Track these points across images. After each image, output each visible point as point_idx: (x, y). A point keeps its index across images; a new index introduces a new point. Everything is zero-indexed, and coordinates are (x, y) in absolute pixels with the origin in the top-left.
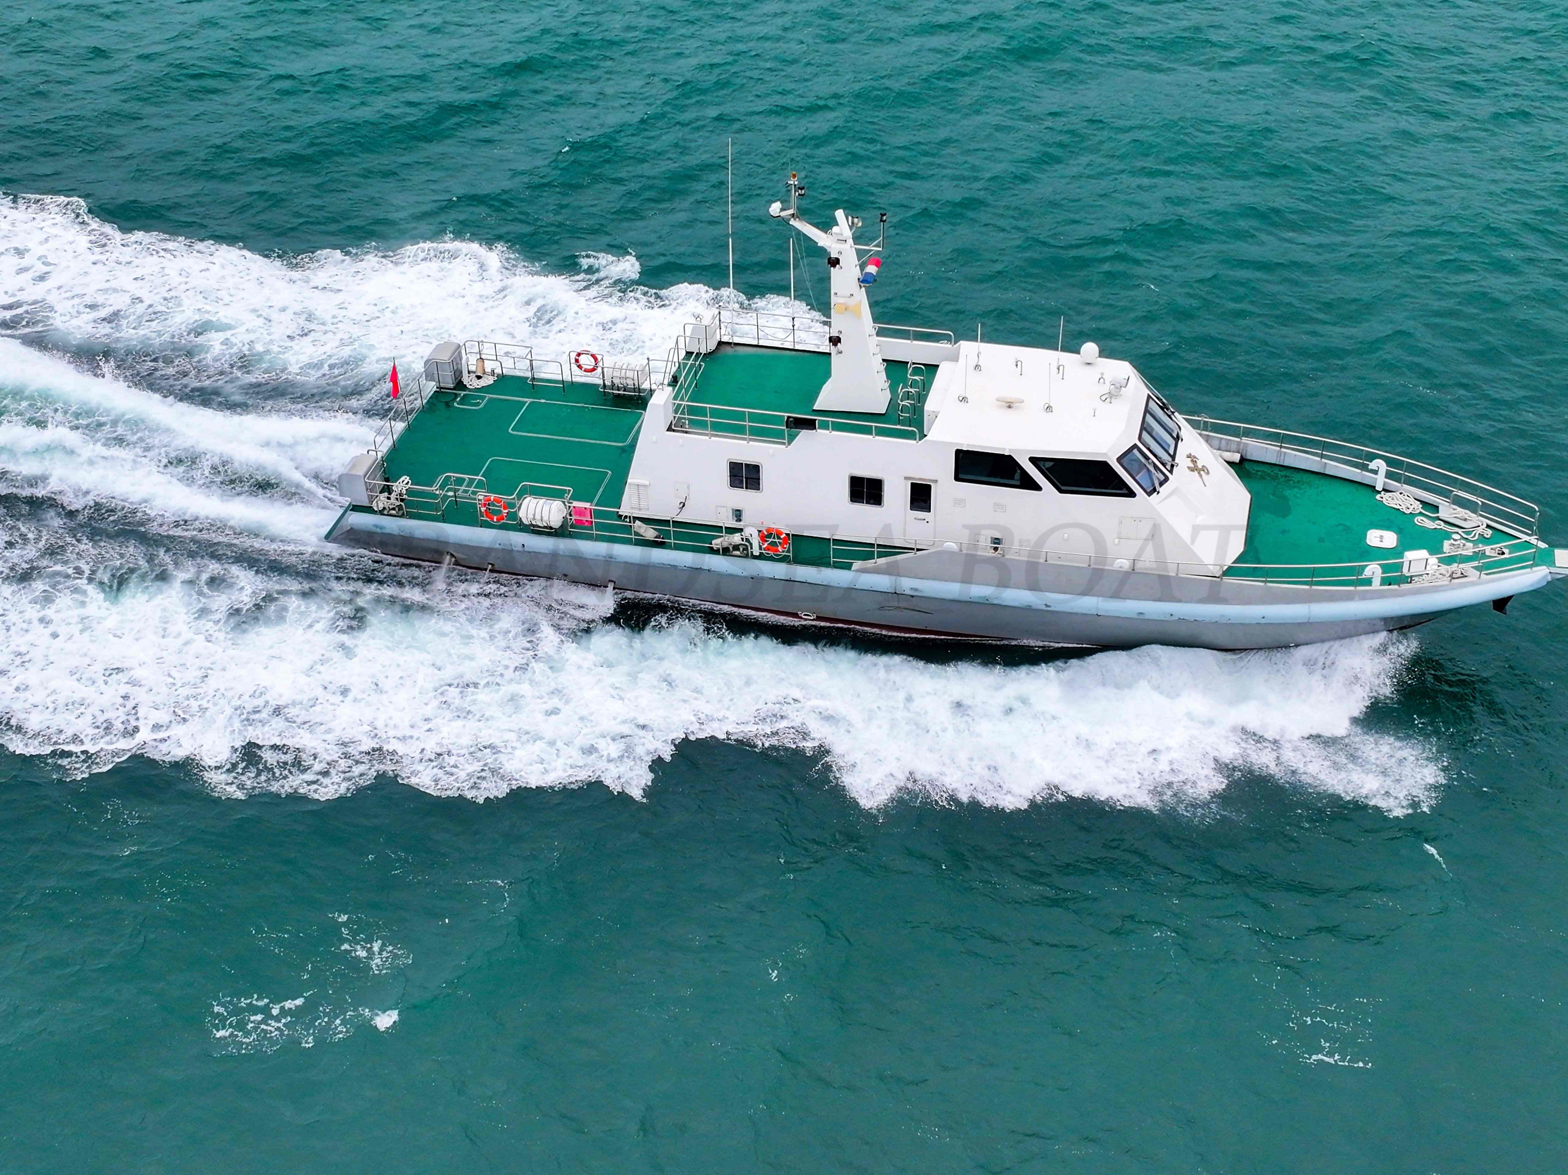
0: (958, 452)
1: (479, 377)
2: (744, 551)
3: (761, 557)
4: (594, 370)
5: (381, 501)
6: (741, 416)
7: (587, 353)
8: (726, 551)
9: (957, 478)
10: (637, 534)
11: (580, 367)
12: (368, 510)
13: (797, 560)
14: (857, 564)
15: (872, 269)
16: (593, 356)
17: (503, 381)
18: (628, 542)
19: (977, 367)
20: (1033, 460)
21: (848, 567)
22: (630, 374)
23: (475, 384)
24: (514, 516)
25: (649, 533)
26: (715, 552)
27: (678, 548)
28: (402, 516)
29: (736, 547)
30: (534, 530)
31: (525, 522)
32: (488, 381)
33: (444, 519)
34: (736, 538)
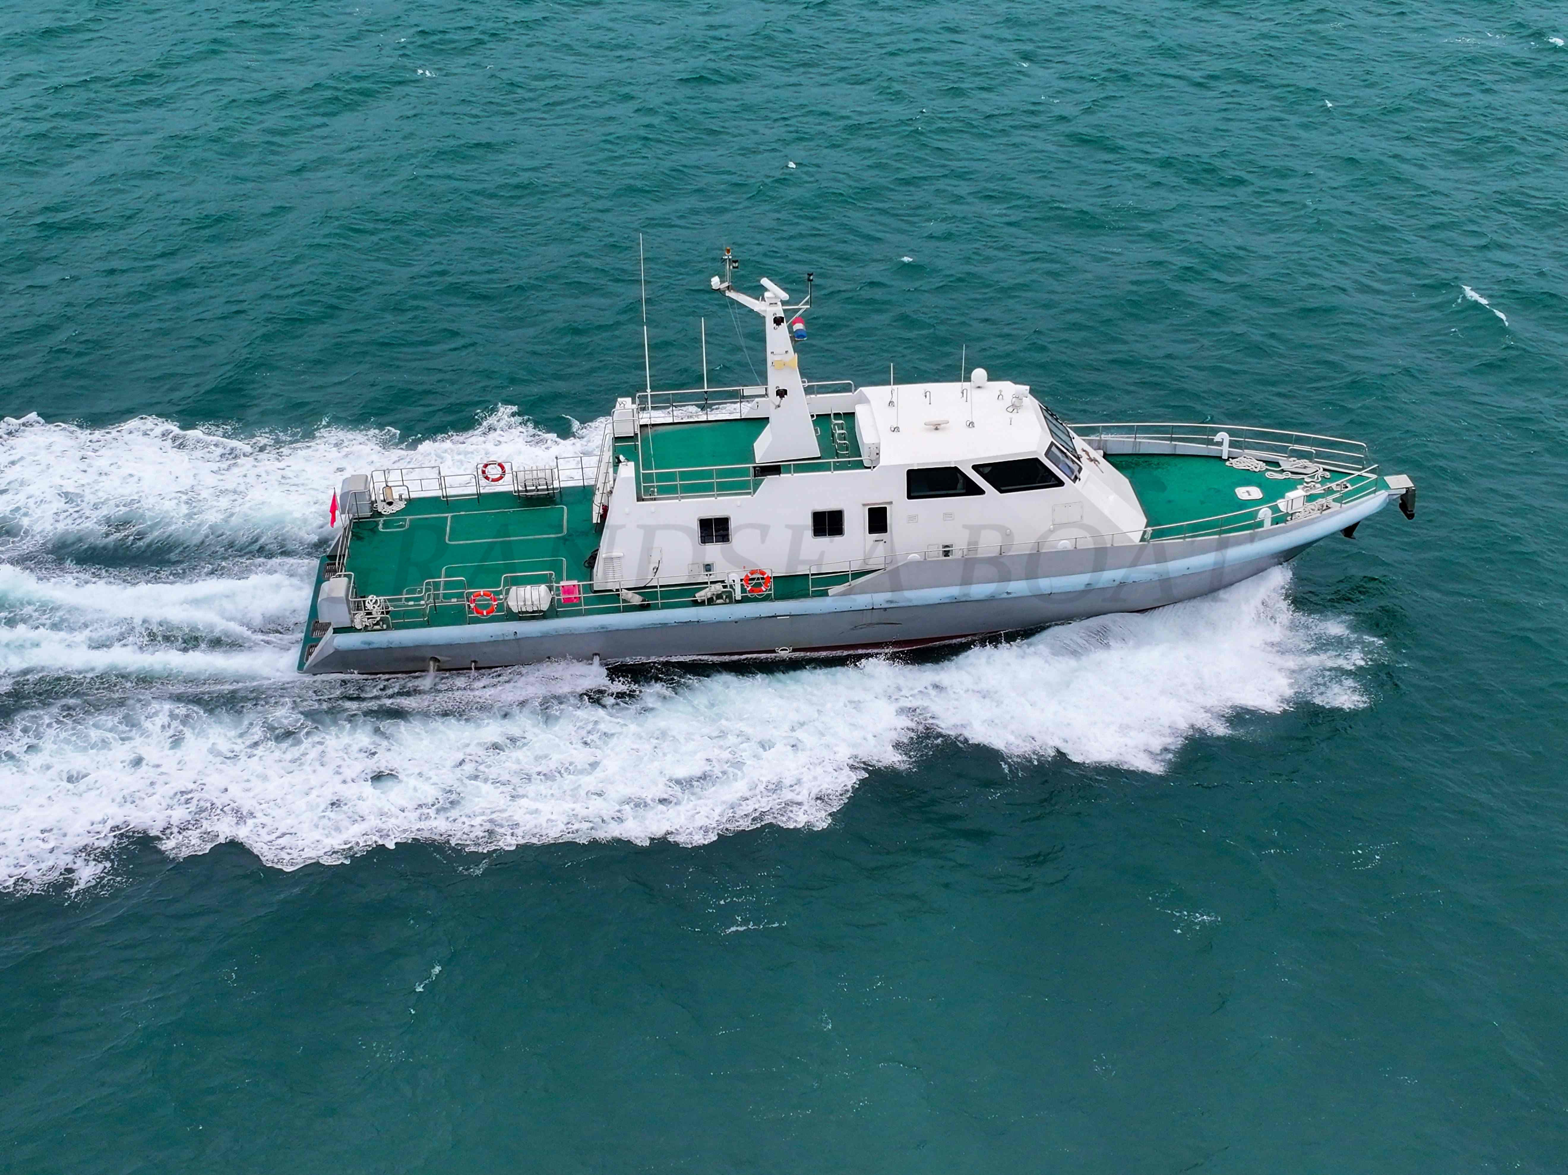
0: (910, 473)
1: (390, 504)
2: (727, 597)
3: (745, 600)
4: (501, 478)
5: (359, 620)
6: (709, 474)
7: (493, 463)
8: (710, 602)
9: (910, 497)
10: (624, 601)
11: (487, 478)
12: (351, 629)
13: (781, 596)
14: (833, 590)
15: (799, 326)
16: (500, 465)
17: (413, 504)
18: (617, 610)
19: (891, 403)
20: (976, 468)
21: (825, 594)
22: (541, 475)
23: (389, 510)
24: (500, 607)
25: (637, 600)
26: (702, 603)
27: (665, 606)
28: (388, 628)
29: (719, 596)
30: (523, 616)
31: (515, 610)
32: (400, 506)
33: (428, 624)
34: (719, 588)
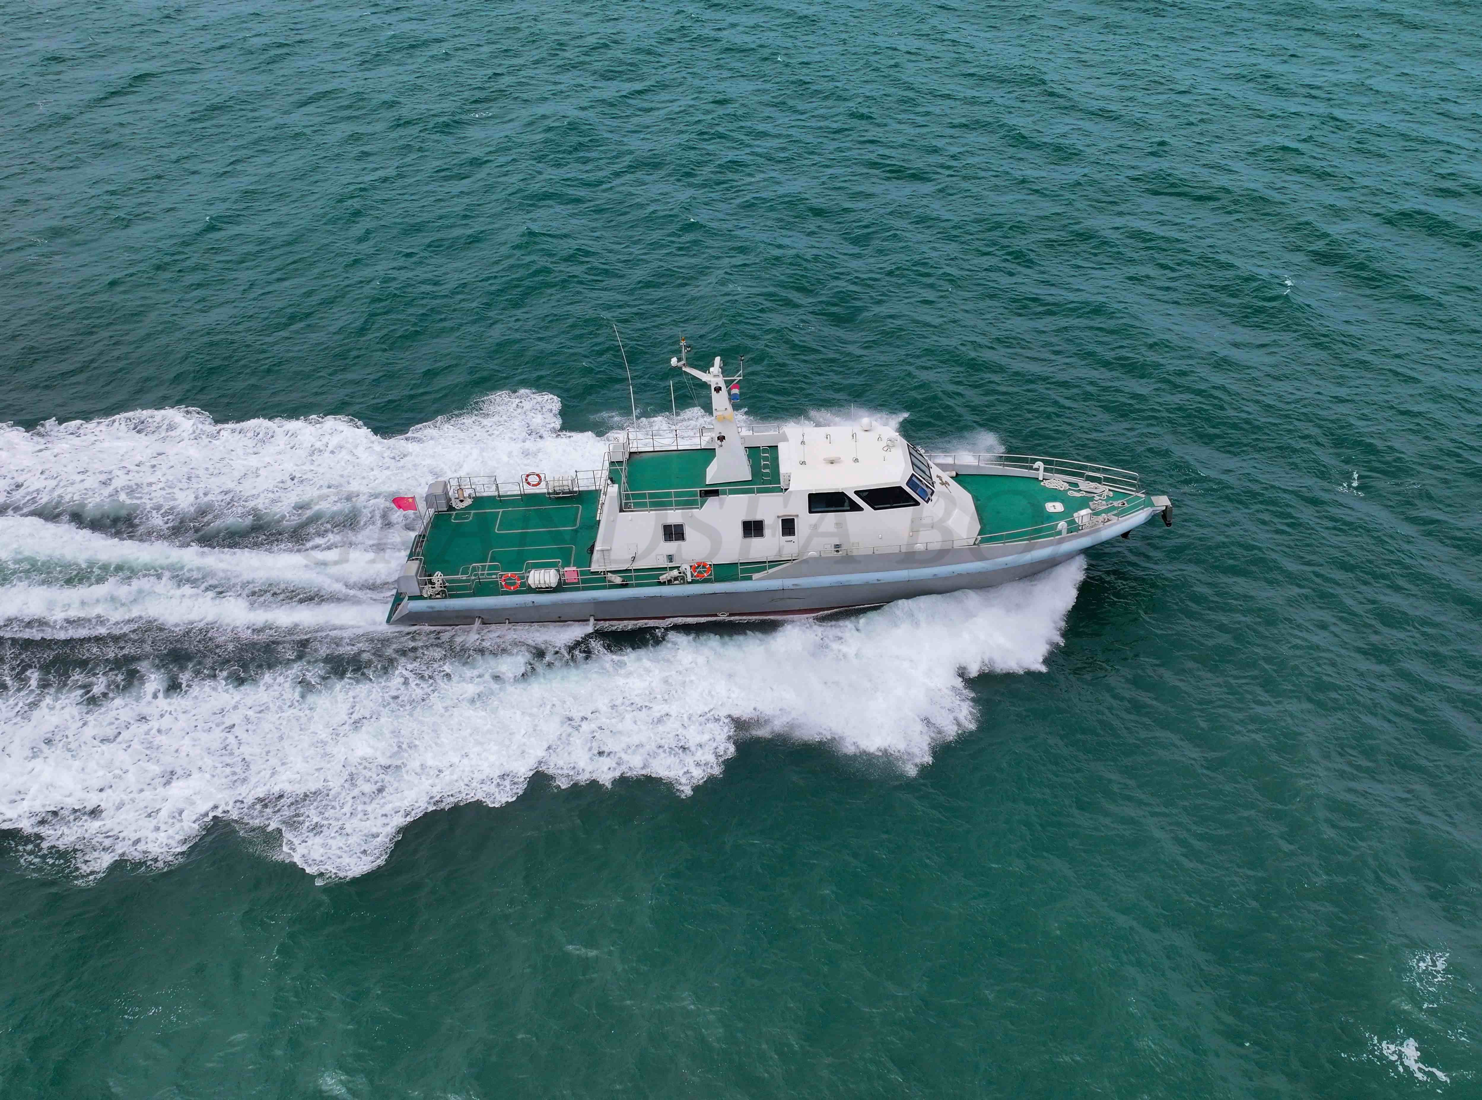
0: (811, 496)
1: (462, 501)
2: (681, 579)
3: (693, 582)
4: (539, 484)
5: (428, 591)
6: (668, 495)
7: (533, 474)
8: (670, 582)
9: (810, 512)
10: (610, 581)
11: (529, 483)
12: (420, 597)
13: (718, 580)
14: (755, 576)
15: (736, 391)
16: (538, 475)
17: (479, 501)
18: (604, 588)
19: (803, 443)
20: (857, 493)
21: (750, 578)
22: (565, 483)
23: (460, 505)
24: (523, 584)
25: (618, 580)
26: (664, 584)
27: (638, 585)
28: (445, 597)
29: (676, 579)
30: (539, 591)
31: (533, 586)
32: (468, 502)
33: (474, 595)
34: (675, 573)
